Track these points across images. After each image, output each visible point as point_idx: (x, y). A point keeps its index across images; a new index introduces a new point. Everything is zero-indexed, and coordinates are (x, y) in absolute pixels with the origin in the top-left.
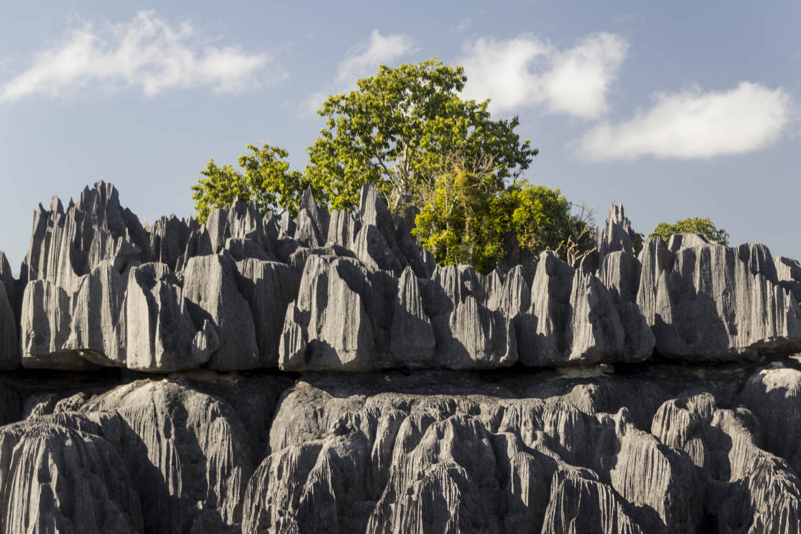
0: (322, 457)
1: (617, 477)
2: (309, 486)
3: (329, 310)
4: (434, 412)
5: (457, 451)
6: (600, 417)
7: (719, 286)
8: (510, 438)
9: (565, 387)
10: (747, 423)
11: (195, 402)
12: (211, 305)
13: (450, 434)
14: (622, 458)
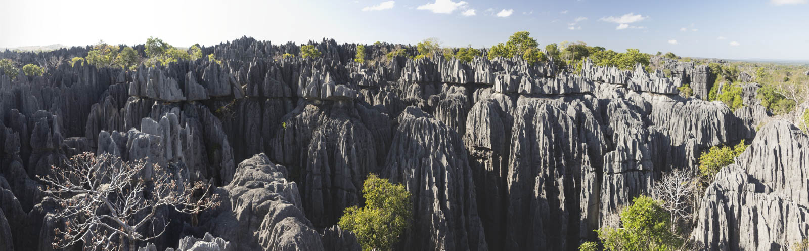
0: (526, 108)
1: (568, 112)
2: (525, 112)
3: (526, 85)
4: (542, 102)
5: (547, 109)
6: (565, 103)
7: (580, 83)
8: (553, 107)
9: (559, 97)
10: (585, 103)
11: (506, 97)
12: (508, 83)
13: (545, 106)
14: (568, 109)
